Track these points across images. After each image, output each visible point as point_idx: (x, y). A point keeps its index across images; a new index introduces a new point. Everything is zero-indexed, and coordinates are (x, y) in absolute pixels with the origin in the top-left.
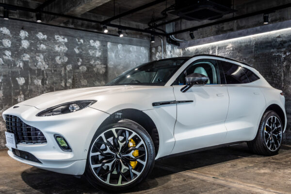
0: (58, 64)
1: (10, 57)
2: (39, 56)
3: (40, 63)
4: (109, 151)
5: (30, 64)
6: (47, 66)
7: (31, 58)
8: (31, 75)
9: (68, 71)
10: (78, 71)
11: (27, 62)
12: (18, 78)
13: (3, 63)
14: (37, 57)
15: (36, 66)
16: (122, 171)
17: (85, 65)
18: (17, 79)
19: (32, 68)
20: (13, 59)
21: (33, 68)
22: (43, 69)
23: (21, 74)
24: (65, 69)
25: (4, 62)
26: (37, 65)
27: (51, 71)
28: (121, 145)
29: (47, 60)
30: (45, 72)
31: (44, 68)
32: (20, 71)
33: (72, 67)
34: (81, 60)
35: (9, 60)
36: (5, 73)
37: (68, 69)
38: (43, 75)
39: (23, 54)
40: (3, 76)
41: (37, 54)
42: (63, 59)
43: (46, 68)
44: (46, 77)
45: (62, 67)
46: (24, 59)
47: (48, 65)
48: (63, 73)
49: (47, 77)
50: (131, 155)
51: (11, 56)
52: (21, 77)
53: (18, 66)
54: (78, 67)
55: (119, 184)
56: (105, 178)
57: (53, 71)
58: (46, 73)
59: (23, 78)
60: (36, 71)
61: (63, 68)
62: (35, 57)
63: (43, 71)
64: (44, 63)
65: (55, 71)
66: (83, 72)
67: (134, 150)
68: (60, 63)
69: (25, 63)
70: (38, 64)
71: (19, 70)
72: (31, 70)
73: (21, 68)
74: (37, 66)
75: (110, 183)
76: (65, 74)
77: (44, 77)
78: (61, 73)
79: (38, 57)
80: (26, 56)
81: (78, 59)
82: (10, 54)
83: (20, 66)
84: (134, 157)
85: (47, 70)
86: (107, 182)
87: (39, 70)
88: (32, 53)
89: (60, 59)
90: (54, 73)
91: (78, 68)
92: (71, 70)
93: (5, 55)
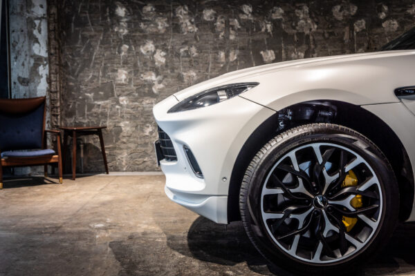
0: (337, 21)
1: (250, 15)
2: (300, 8)
3: (302, 21)
4: (301, 188)
5: (283, 25)
6: (316, 26)
7: (287, 13)
8: (285, 46)
9: (357, 33)
10: (379, 30)
11: (279, 21)
12: (264, 51)
13: (239, 27)
14: (296, 11)
15: (294, 28)
16: (325, 234)
17: (395, 17)
18: (262, 53)
19: (287, 31)
20: (255, 19)
21: (290, 31)
22: (307, 32)
23: (268, 44)
24: (352, 29)
25: (240, 25)
26: (297, 25)
27: (323, 35)
28: (329, 179)
29: (316, 14)
30: (311, 38)
31: (311, 29)
32: (267, 39)
33: (366, 25)
34: (386, 8)
35: (249, 21)
36: (241, 44)
37: (357, 29)
38: (308, 43)
39: (272, 8)
40: (240, 49)
41: (298, 5)
42: (348, 10)
43: (313, 30)
44: (312, 46)
45: (345, 25)
46: (274, 17)
47: (317, 23)
48: (346, 37)
49: (316, 46)
50: (346, 203)
51: (253, 13)
52: (269, 49)
53: (263, 30)
54: (379, 23)
55: (316, 259)
56: (288, 243)
57: (326, 35)
58: (314, 40)
59: (273, 52)
60: (295, 37)
61: (347, 28)
62: (294, 11)
63: (308, 36)
64: (309, 22)
65: (331, 34)
66: (389, 32)
67: (356, 194)
68: (340, 18)
69: (276, 24)
70: (299, 23)
71: (265, 37)
72: (285, 35)
73: (269, 33)
74: (297, 28)
75: (296, 254)
76: (352, 39)
77: (310, 47)
78: (343, 38)
79: (299, 11)
80: (277, 11)
81: (381, 7)
82: (251, 10)
83: (266, 30)
84: (353, 209)
85: (315, 33)
86: (292, 252)
87: (300, 35)
88: (287, 4)
89: (340, 11)
90: (328, 39)
91: (379, 25)
92: (363, 30)
93: (243, 13)
